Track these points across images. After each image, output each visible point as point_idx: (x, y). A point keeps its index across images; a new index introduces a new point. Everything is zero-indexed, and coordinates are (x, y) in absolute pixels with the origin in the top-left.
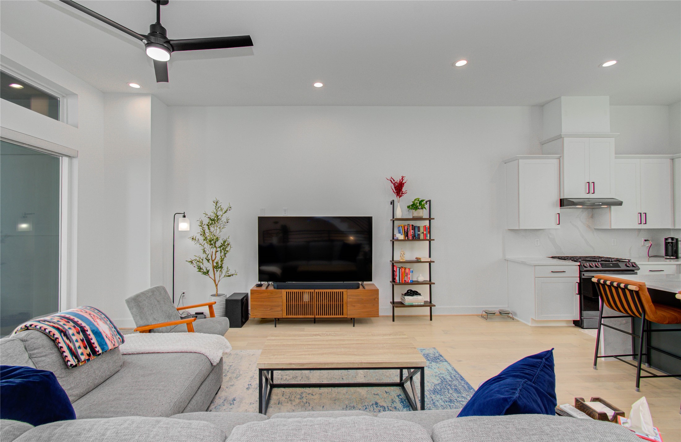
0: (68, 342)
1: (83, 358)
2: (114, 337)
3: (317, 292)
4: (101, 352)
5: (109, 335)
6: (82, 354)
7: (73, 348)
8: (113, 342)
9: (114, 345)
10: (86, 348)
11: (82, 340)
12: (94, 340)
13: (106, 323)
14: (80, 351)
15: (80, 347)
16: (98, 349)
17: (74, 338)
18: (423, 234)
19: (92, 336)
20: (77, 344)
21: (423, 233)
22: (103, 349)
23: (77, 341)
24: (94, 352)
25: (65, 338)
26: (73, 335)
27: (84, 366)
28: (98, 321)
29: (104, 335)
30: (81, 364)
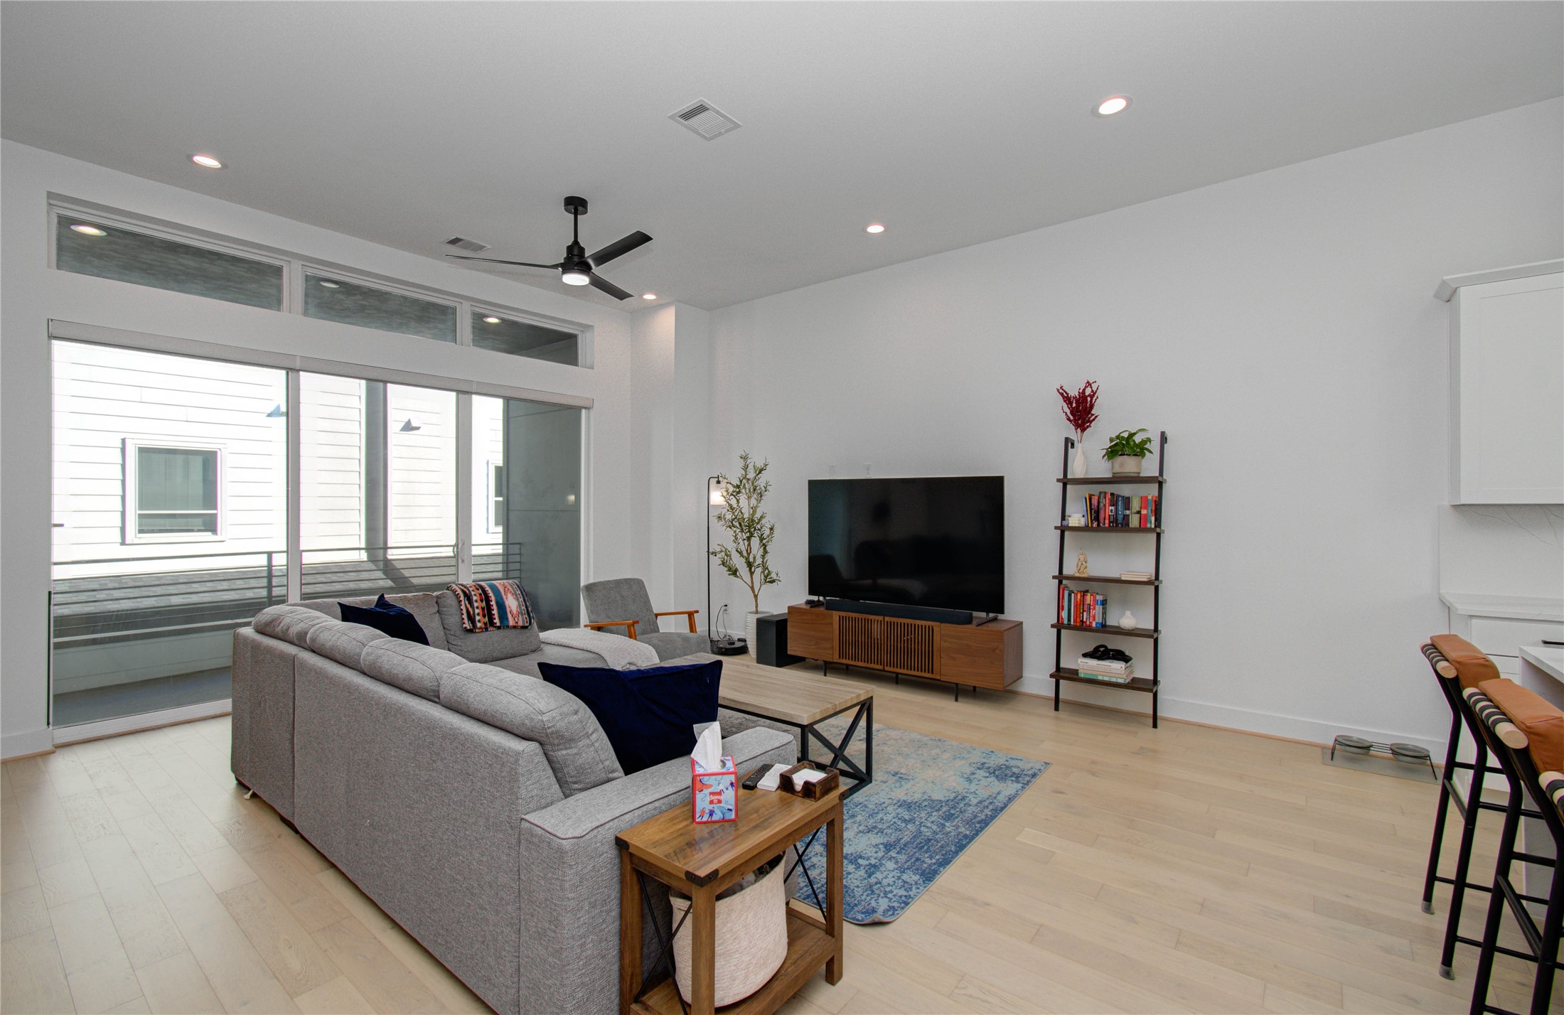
0: (468, 606)
1: (479, 625)
2: (520, 615)
3: (887, 622)
4: (498, 624)
5: (515, 612)
6: (479, 621)
7: (472, 613)
8: (516, 619)
9: (517, 623)
10: (484, 616)
11: (483, 609)
12: (495, 612)
13: (518, 600)
14: (477, 618)
15: (478, 614)
16: (497, 621)
17: (476, 604)
18: (1138, 516)
19: (495, 607)
20: (477, 611)
21: (1139, 512)
22: (501, 622)
23: (477, 608)
24: (491, 623)
25: (467, 602)
26: (476, 601)
27: (481, 634)
28: (509, 595)
29: (508, 610)
30: (477, 630)
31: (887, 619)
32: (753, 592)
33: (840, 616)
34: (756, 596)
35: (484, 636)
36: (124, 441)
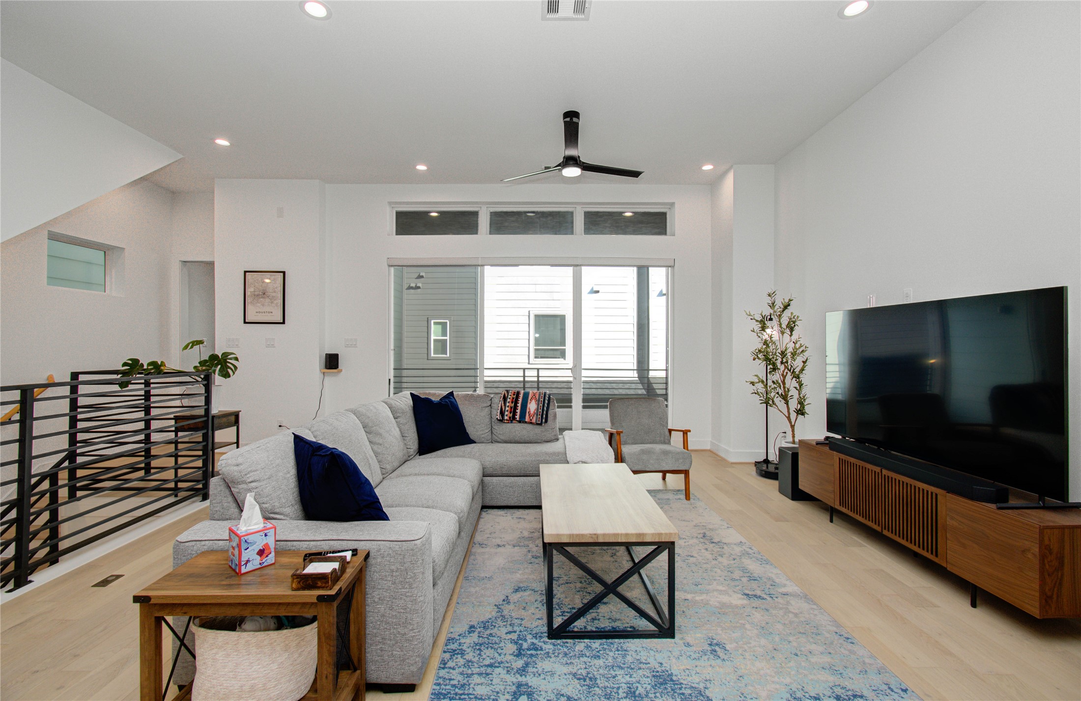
0: (503, 405)
1: (506, 418)
2: (535, 416)
4: (518, 419)
5: (532, 412)
6: (507, 415)
7: (504, 409)
8: (531, 418)
9: (531, 420)
10: (511, 413)
11: (511, 408)
12: (518, 411)
13: (538, 405)
14: (506, 413)
15: (507, 411)
16: (518, 417)
17: (508, 404)
19: (519, 408)
20: (507, 409)
22: (520, 418)
23: (508, 406)
24: (514, 418)
25: (503, 402)
26: (509, 402)
27: (509, 424)
28: (533, 401)
29: (528, 410)
30: (505, 421)
31: (885, 472)
32: (790, 422)
33: (840, 459)
34: (793, 427)
35: (510, 425)
36: (529, 311)
